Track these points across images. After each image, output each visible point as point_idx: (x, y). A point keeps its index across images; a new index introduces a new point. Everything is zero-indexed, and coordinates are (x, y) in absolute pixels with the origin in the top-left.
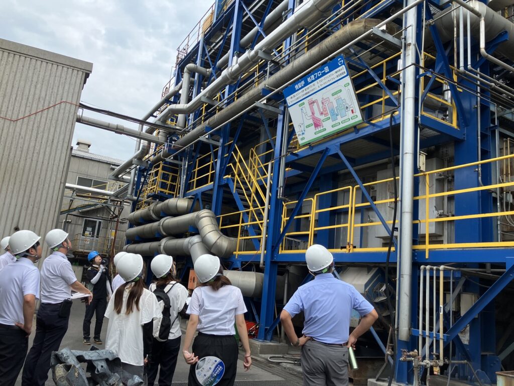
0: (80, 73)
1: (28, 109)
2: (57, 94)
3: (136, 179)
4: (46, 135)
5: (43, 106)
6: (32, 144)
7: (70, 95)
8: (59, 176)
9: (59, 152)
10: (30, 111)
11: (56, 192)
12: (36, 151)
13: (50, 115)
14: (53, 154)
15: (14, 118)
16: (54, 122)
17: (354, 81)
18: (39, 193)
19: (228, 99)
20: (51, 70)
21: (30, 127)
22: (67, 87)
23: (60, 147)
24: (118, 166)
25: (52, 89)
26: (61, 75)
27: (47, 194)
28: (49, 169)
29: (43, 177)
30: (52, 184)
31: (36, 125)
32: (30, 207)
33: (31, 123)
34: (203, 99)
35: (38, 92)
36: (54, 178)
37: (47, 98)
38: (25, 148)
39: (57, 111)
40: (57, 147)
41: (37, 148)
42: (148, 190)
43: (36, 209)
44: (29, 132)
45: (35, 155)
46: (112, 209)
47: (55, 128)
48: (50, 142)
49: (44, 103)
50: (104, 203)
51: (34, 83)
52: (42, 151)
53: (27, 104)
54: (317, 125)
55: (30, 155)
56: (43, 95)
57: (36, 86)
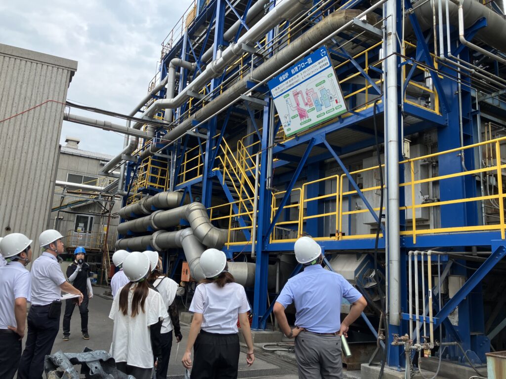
0: (66, 71)
1: (14, 109)
2: (43, 94)
3: (126, 174)
4: (33, 134)
5: (30, 106)
6: (20, 144)
7: (56, 94)
8: (48, 175)
9: (47, 151)
10: (17, 111)
11: (46, 191)
12: (25, 151)
13: (37, 115)
14: (41, 153)
16: (41, 121)
17: (336, 71)
18: (29, 192)
19: (214, 92)
20: (36, 70)
21: (17, 127)
22: (52, 86)
23: (48, 146)
24: (107, 161)
25: (38, 88)
26: (46, 74)
27: (37, 193)
28: (38, 168)
29: (32, 176)
30: (42, 183)
31: (23, 125)
32: (21, 207)
33: (18, 123)
34: (189, 94)
35: (23, 92)
36: (43, 177)
37: (33, 97)
38: (13, 148)
39: (43, 110)
40: (45, 146)
41: (25, 148)
42: (138, 185)
43: (26, 209)
44: (16, 132)
45: (24, 154)
46: (104, 205)
47: (43, 127)
48: (38, 141)
49: (30, 102)
50: (96, 198)
51: (19, 83)
52: (30, 150)
53: (13, 104)
54: (302, 116)
55: (18, 156)
56: (29, 94)
57: (21, 86)
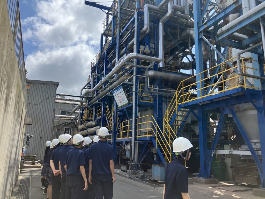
0: (55, 86)
1: (41, 100)
2: (49, 94)
3: (81, 112)
4: (47, 107)
5: (45, 98)
6: (43, 111)
7: (53, 94)
8: (52, 120)
9: (51, 112)
10: (41, 101)
11: (51, 125)
12: (44, 113)
13: (47, 101)
14: (49, 113)
15: (37, 104)
16: (49, 103)
18: (46, 126)
20: (46, 87)
21: (42, 106)
25: (47, 92)
26: (50, 87)
27: (49, 126)
28: (48, 118)
29: (47, 121)
30: (50, 123)
32: (44, 131)
33: (42, 104)
35: (43, 94)
38: (41, 113)
39: (49, 99)
41: (44, 112)
43: (46, 131)
46: (75, 124)
48: (48, 110)
50: (72, 121)
51: (42, 92)
52: (46, 113)
54: (121, 102)
55: (43, 115)
56: (45, 95)
57: (42, 93)
